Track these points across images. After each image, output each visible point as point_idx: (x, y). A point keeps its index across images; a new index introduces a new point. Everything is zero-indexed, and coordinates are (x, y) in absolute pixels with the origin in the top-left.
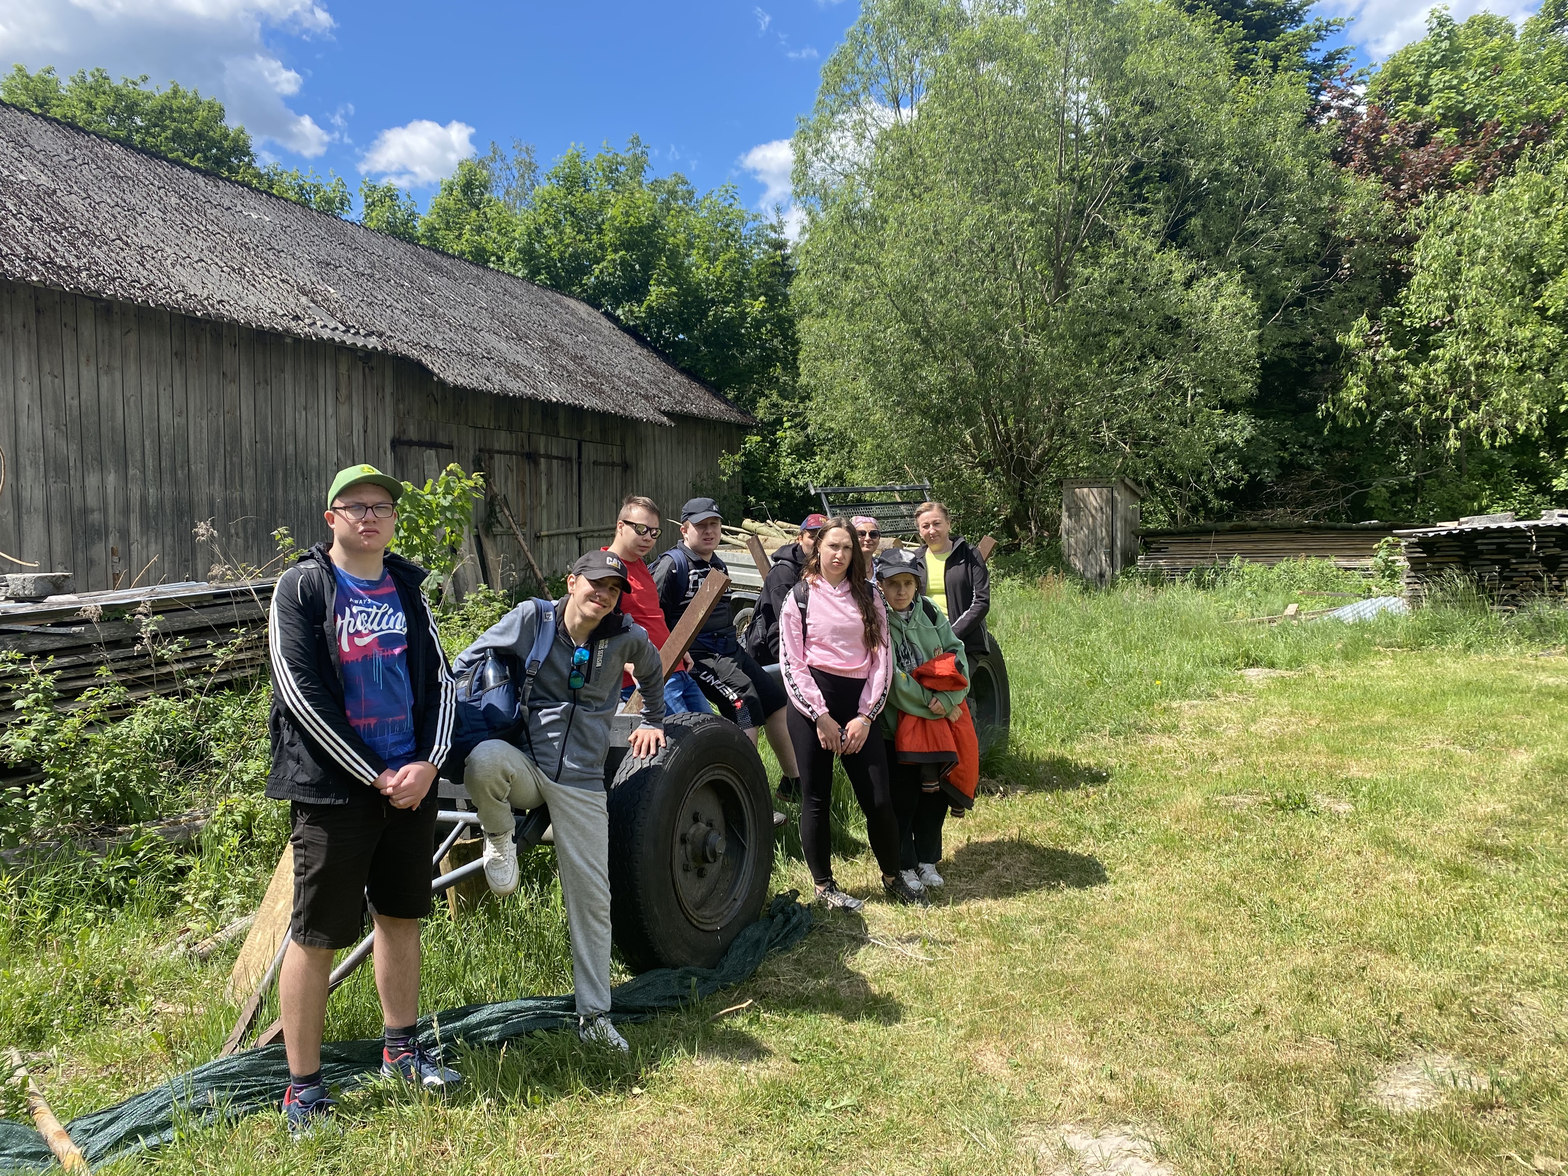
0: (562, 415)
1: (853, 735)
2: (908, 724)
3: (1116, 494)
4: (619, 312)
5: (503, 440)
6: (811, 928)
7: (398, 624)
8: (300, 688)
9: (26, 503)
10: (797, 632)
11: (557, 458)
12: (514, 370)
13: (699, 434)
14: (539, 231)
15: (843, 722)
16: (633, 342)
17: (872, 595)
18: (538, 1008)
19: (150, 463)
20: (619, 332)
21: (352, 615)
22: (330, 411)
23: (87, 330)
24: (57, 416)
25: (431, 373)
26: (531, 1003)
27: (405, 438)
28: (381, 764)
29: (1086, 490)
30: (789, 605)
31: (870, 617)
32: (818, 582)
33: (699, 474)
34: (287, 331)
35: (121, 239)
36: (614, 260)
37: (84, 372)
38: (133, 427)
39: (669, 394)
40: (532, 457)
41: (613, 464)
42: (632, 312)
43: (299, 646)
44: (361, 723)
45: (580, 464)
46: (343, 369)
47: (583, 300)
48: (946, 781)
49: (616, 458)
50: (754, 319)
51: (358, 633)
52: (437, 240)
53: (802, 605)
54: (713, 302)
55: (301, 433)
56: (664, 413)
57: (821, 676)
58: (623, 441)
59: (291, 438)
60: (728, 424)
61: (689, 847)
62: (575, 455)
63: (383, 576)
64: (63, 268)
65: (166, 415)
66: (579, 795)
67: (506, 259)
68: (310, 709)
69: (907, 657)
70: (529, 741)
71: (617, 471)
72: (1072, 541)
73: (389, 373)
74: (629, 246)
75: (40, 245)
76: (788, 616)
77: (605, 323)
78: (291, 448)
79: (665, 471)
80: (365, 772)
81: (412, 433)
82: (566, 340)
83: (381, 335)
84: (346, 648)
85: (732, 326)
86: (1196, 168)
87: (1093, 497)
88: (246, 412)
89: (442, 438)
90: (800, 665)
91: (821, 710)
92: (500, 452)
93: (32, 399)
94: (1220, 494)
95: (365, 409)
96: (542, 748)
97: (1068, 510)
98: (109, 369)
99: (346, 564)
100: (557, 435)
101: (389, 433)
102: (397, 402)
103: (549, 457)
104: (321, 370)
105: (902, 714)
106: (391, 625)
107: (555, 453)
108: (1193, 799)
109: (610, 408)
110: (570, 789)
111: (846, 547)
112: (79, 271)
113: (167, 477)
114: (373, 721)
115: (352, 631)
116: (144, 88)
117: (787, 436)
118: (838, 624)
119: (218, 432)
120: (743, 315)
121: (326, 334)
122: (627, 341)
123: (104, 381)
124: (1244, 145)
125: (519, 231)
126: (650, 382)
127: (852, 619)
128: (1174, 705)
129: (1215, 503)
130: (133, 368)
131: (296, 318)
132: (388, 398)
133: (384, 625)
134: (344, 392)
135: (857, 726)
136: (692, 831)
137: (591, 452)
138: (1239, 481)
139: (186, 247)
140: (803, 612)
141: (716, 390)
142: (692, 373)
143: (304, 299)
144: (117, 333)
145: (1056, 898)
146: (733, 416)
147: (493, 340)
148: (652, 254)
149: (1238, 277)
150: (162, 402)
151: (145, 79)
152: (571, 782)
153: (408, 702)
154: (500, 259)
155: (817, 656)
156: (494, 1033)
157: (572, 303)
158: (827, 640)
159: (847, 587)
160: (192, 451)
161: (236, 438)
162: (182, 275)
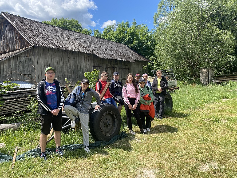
0: (118, 61)
1: (134, 107)
2: (142, 105)
3: (209, 70)
4: (129, 46)
5: (109, 66)
6: (126, 137)
7: (55, 89)
8: (40, 98)
9: (43, 76)
10: (125, 91)
11: (118, 68)
12: (111, 55)
13: (140, 63)
14: (118, 34)
15: (133, 105)
16: (131, 50)
17: (136, 85)
18: (79, 145)
19: (59, 70)
20: (129, 49)
21: (48, 88)
22: (84, 62)
23: (50, 53)
24: (46, 64)
25: (98, 56)
26: (78, 145)
27: (95, 66)
28: (51, 109)
29: (204, 70)
30: (124, 87)
31: (136, 89)
32: (128, 84)
33: (140, 70)
34: (77, 51)
35: (55, 40)
36: (128, 38)
37: (50, 58)
38: (56, 66)
39: (136, 57)
40: (114, 68)
41: (126, 69)
42: (131, 45)
43: (40, 93)
44: (49, 103)
45: (121, 69)
46: (85, 56)
47: (124, 44)
48: (149, 115)
49: (127, 68)
50: (149, 45)
51: (49, 91)
52: (104, 37)
53: (125, 87)
54: (143, 43)
55: (80, 66)
56: (134, 60)
57: (129, 98)
58: (128, 65)
59: (78, 66)
60: (145, 61)
61: (105, 123)
62: (120, 67)
63: (53, 83)
64: (47, 44)
65: (61, 64)
66: (83, 114)
67: (113, 39)
68: (41, 101)
69: (142, 95)
70: (76, 107)
71: (127, 69)
72: (201, 78)
73: (92, 57)
74: (130, 36)
75: (44, 41)
76: (123, 89)
77: (127, 47)
78: (78, 68)
79: (135, 69)
80: (49, 110)
81: (96, 65)
82: (120, 50)
83: (91, 51)
84: (47, 93)
85: (146, 46)
86: (222, 14)
87: (205, 71)
88: (72, 63)
89: (100, 66)
90: (125, 97)
91: (129, 103)
92: (109, 67)
93: (43, 62)
94: (229, 69)
95: (89, 62)
96: (78, 107)
97: (201, 73)
98: (53, 58)
99: (47, 81)
100: (118, 65)
101: (92, 65)
102: (93, 61)
103: (116, 68)
104: (82, 57)
105: (141, 104)
106: (54, 90)
107: (117, 67)
108: (199, 119)
109: (125, 60)
110: (82, 113)
111: (132, 78)
112: (49, 45)
113: (61, 72)
114: (50, 103)
115: (48, 91)
116: (68, 19)
117: (155, 63)
118: (131, 90)
119: (68, 66)
120: (148, 45)
121: (82, 51)
122: (130, 50)
123: (52, 59)
124: (232, 9)
125: (114, 35)
126: (133, 56)
127: (133, 89)
128: (206, 104)
129: (228, 71)
130: (56, 57)
131: (78, 49)
132: (92, 60)
133: (53, 90)
134: (86, 59)
135: (135, 106)
136: (106, 121)
137: (123, 67)
138: (232, 67)
139: (64, 40)
140: (126, 88)
141: (144, 56)
142: (140, 54)
143: (80, 47)
144: (54, 53)
145: (167, 134)
146: (146, 60)
147: (108, 51)
148: (134, 37)
149: (230, 32)
150: (60, 62)
151: (68, 18)
152: (82, 112)
153: (56, 100)
154: (112, 39)
155: (128, 95)
156: (72, 148)
157: (122, 45)
158: (130, 92)
159: (133, 84)
160: (64, 69)
161: (70, 67)
162: (63, 44)
